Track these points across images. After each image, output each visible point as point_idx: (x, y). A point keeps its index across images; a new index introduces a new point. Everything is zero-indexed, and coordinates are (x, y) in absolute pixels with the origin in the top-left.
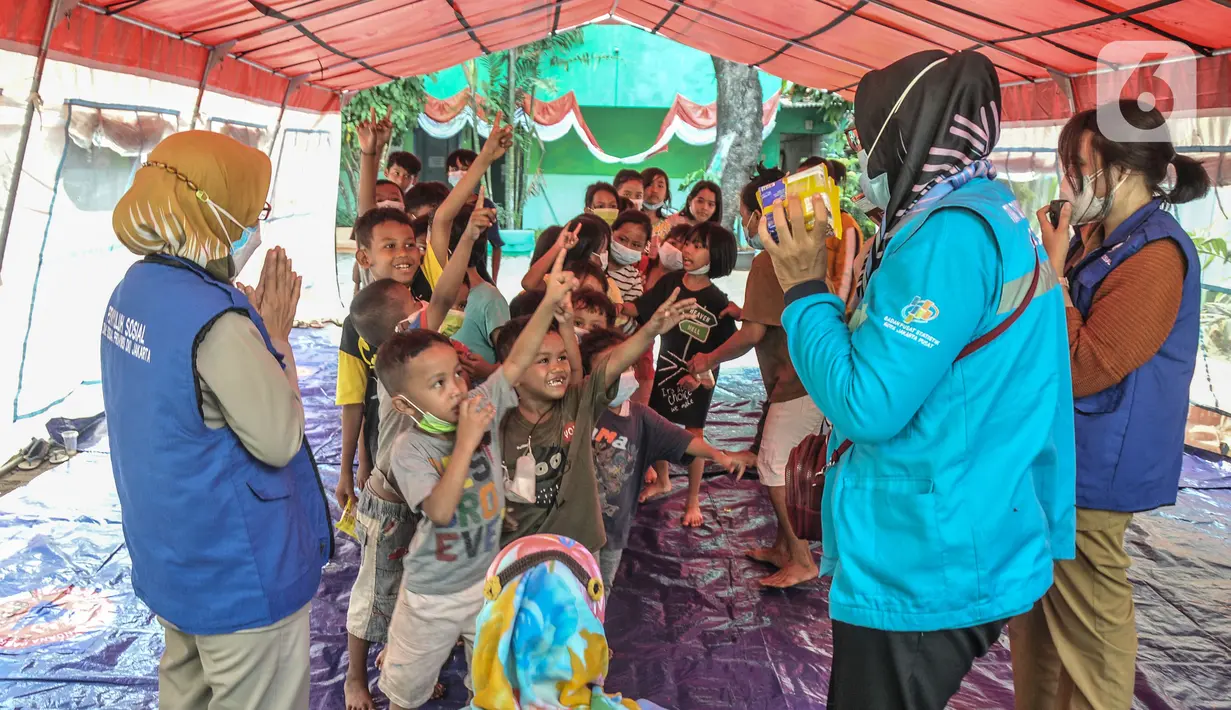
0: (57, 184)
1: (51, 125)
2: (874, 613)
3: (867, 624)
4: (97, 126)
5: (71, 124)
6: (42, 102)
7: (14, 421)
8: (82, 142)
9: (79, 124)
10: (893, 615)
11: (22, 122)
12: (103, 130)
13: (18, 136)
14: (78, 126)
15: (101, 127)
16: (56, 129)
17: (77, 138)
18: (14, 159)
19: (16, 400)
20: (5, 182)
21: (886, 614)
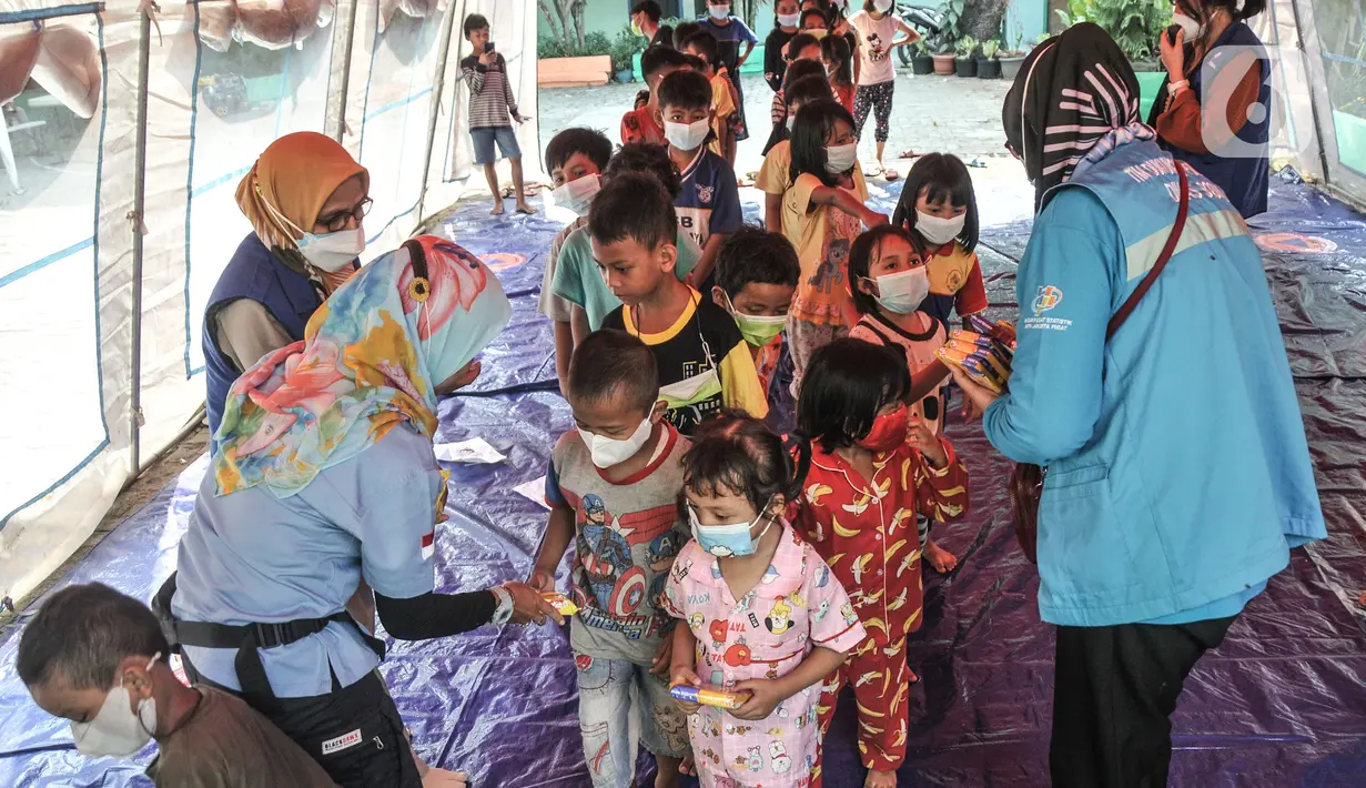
0: (194, 101)
1: (174, 32)
2: (1074, 611)
3: (1072, 624)
4: (234, 21)
5: (201, 25)
6: (158, 9)
7: (189, 378)
8: (219, 43)
9: (212, 23)
10: (1091, 611)
11: (137, 36)
12: (242, 24)
13: (137, 55)
14: (210, 26)
15: (239, 22)
16: (181, 35)
17: (210, 40)
18: (136, 83)
19: (187, 353)
20: (130, 113)
21: (1085, 610)
